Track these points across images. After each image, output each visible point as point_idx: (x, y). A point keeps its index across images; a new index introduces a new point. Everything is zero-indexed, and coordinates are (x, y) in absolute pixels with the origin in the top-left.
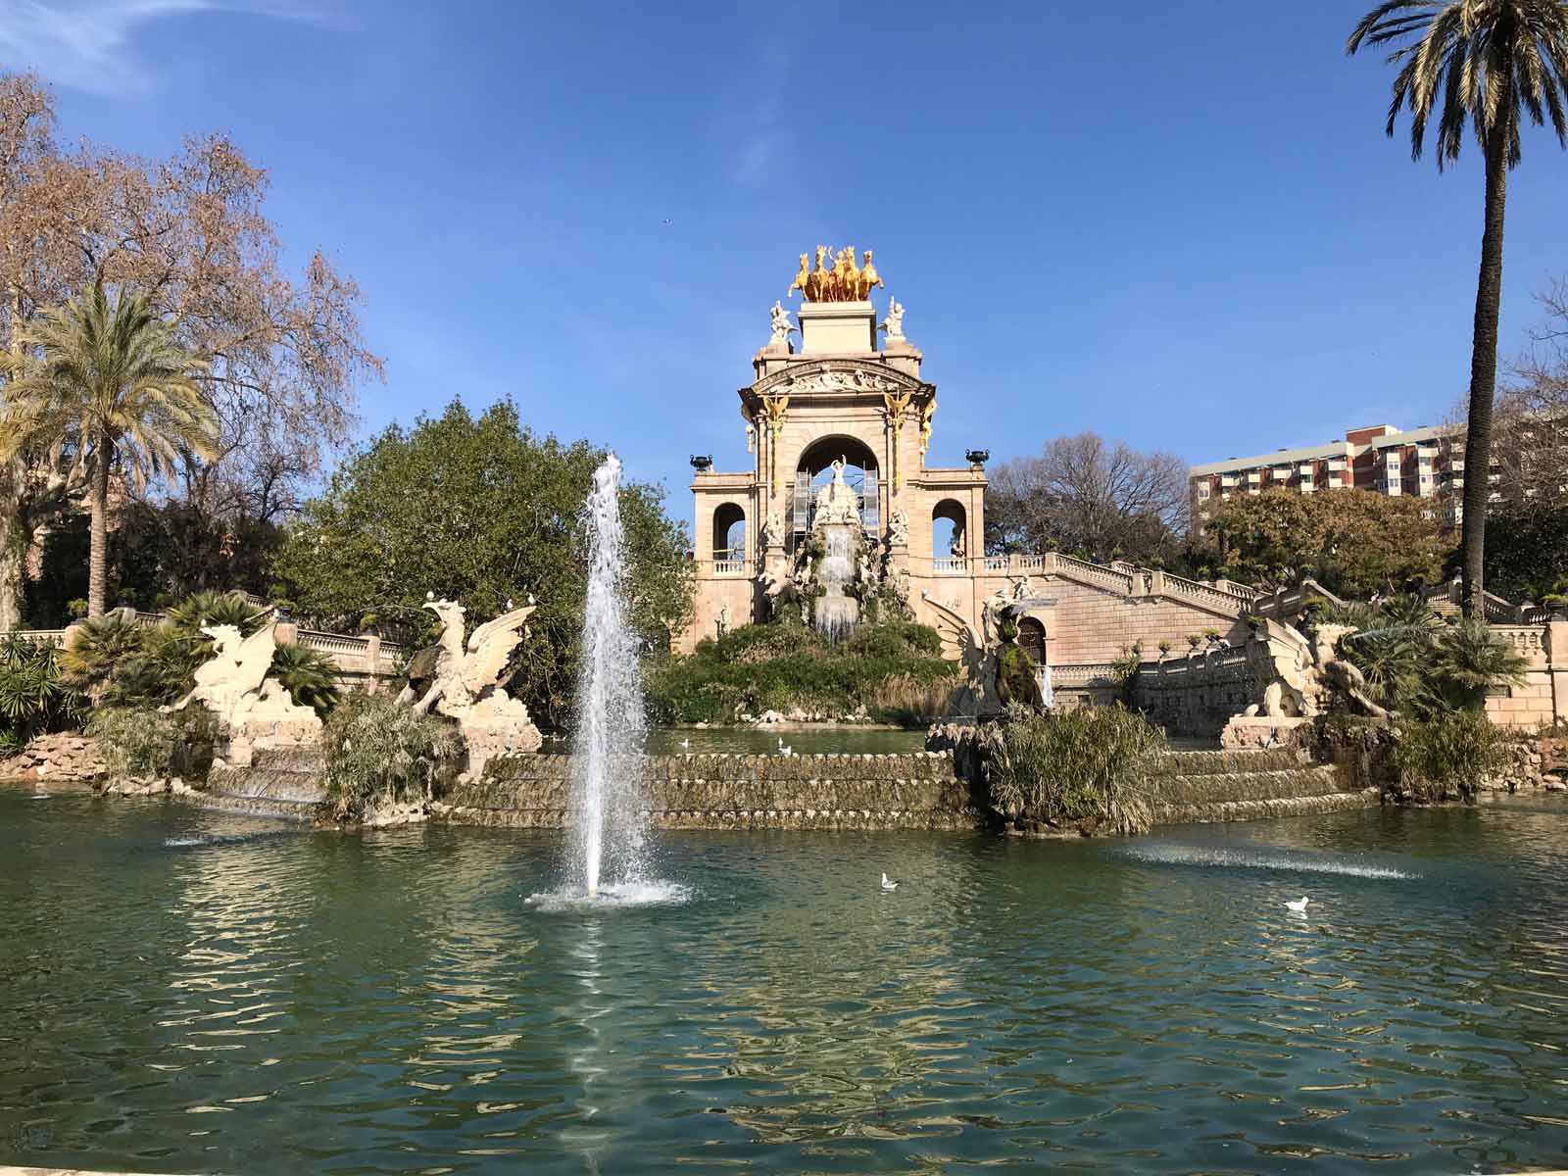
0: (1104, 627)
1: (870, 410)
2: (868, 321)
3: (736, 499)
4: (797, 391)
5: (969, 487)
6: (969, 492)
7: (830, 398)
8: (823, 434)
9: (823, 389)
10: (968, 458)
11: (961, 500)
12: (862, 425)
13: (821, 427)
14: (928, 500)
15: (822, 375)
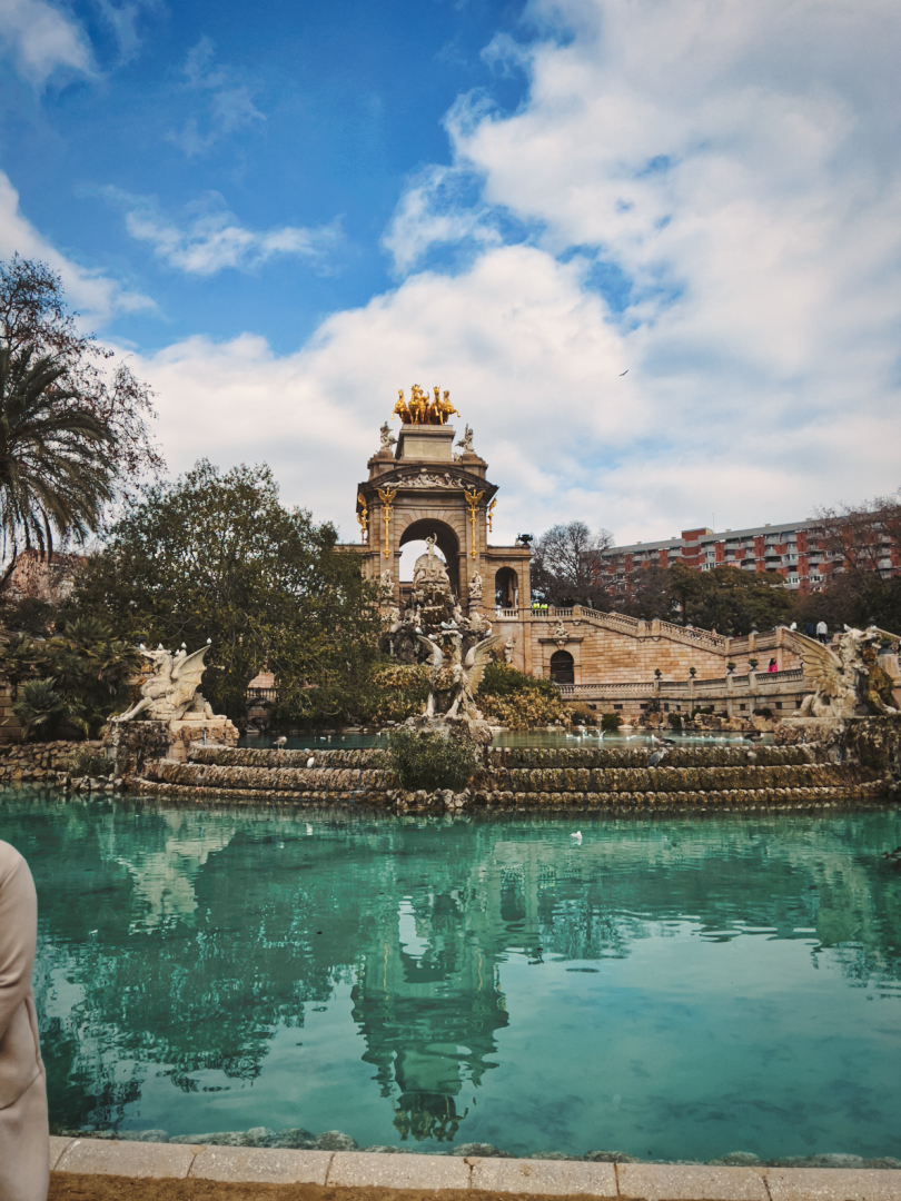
0: (616, 657)
1: (454, 502)
2: (450, 439)
4: (402, 486)
5: (521, 560)
6: (520, 563)
7: (426, 493)
8: (420, 518)
9: (421, 486)
11: (516, 569)
12: (449, 513)
13: (418, 513)
14: (493, 568)
15: (421, 476)
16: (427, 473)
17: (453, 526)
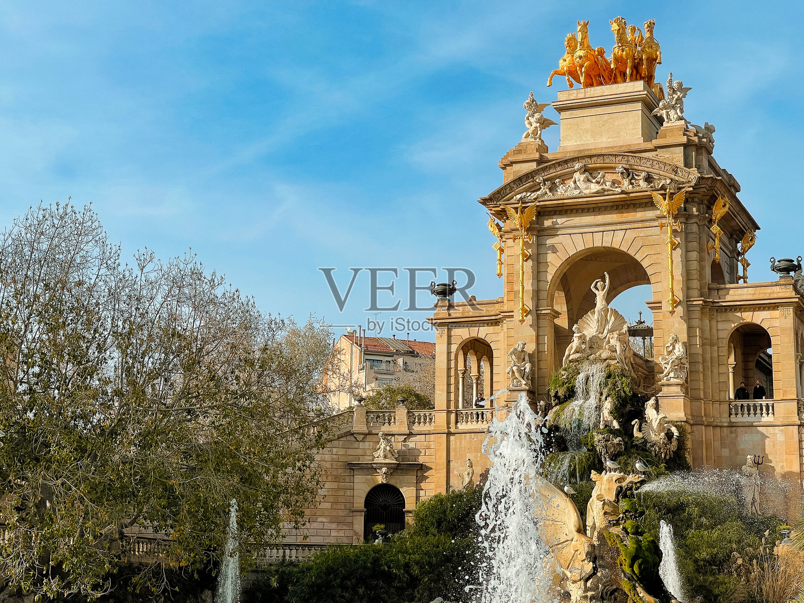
1: (640, 215)
2: (639, 106)
3: (483, 332)
4: (546, 198)
5: (774, 307)
6: (776, 313)
7: (587, 203)
8: (581, 247)
9: (576, 192)
10: (774, 269)
11: (765, 326)
12: (631, 234)
13: (578, 239)
14: (721, 326)
15: (577, 175)
16: (585, 171)
17: (638, 257)
